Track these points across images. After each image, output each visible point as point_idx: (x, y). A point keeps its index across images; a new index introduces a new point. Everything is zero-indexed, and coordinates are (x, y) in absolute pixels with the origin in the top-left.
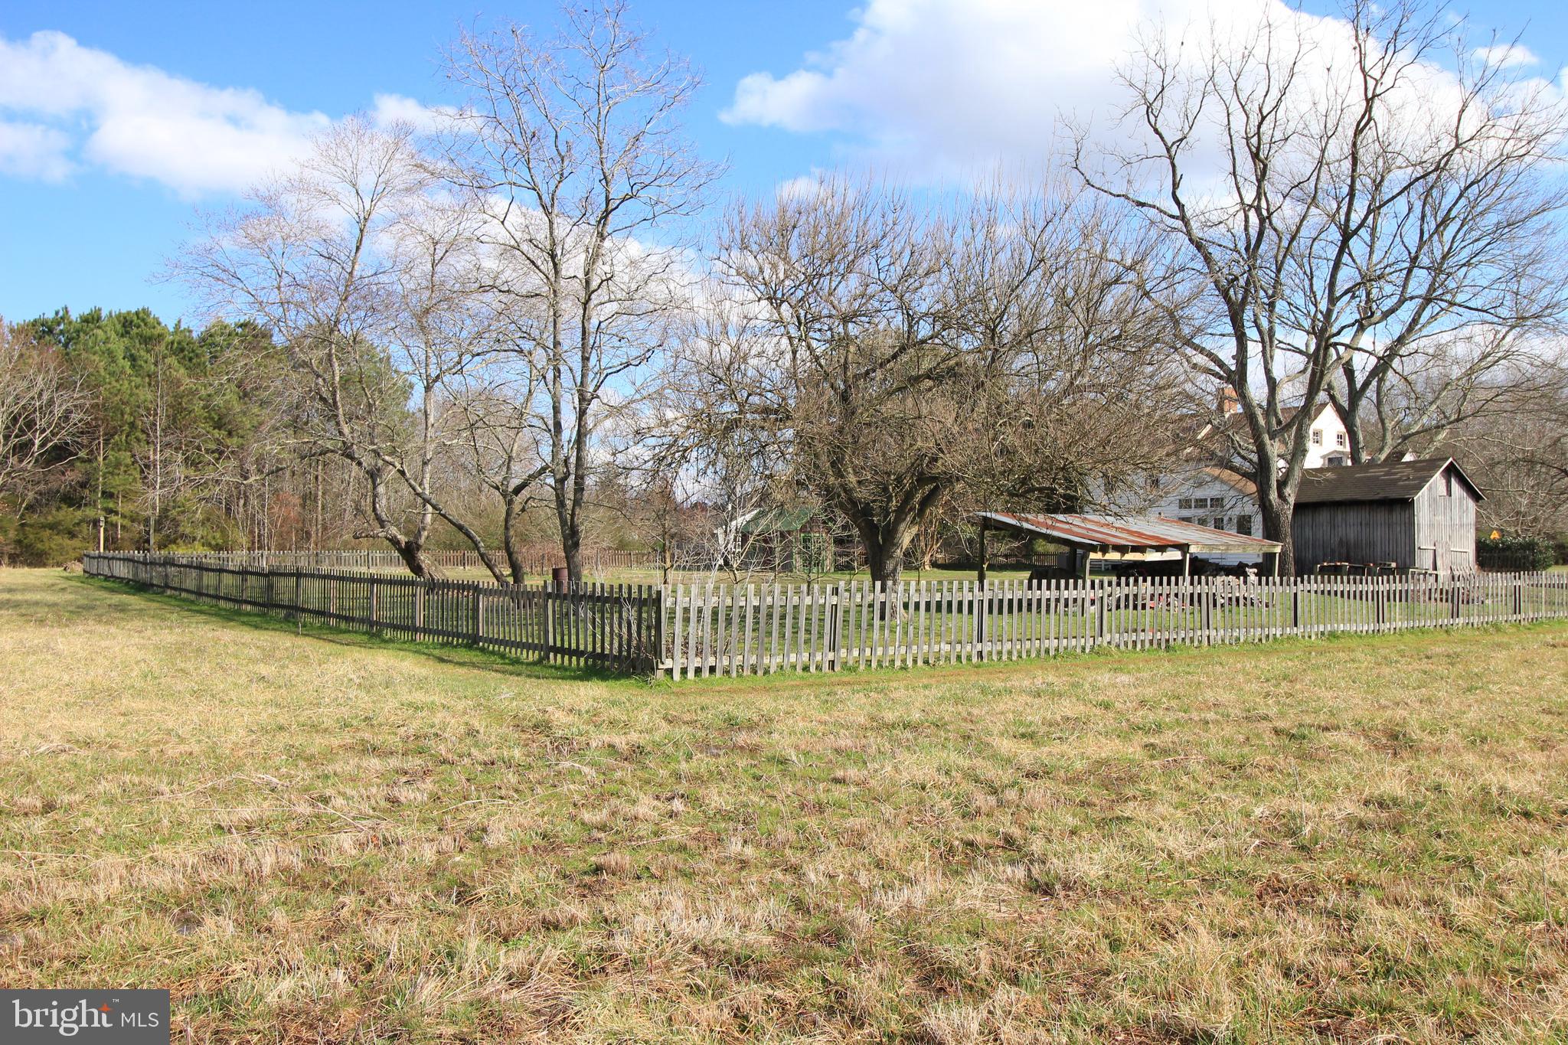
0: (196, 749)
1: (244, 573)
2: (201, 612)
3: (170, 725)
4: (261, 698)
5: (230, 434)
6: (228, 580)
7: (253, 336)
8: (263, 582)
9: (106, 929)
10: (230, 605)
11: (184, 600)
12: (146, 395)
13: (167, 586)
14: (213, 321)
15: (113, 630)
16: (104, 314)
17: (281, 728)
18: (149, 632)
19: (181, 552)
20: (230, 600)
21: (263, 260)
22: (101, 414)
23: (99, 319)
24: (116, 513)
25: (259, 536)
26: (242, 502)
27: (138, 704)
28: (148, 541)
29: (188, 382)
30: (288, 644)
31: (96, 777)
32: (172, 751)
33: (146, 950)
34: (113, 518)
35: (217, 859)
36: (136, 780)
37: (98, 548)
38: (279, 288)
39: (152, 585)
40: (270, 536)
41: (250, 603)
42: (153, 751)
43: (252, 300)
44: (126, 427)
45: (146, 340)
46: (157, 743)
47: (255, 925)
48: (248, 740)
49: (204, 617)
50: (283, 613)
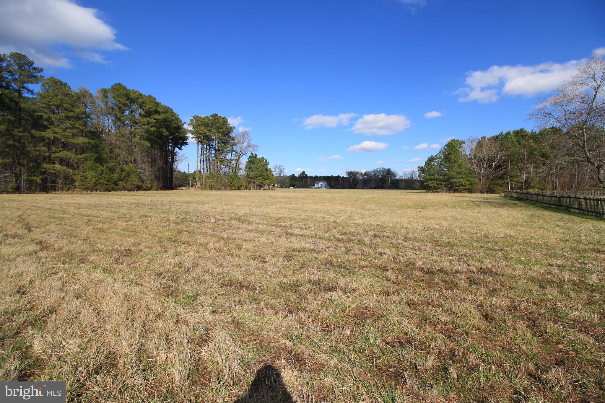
0: (540, 242)
1: (551, 196)
2: (538, 207)
3: (532, 235)
4: (560, 231)
5: (546, 159)
6: (546, 198)
7: (555, 131)
8: (558, 199)
9: (519, 283)
10: (546, 205)
11: (532, 203)
12: (522, 151)
13: (527, 199)
14: (543, 128)
15: (513, 210)
16: (511, 132)
17: (567, 241)
18: (523, 211)
19: (531, 190)
20: (547, 204)
21: (560, 108)
22: (510, 157)
23: (510, 133)
24: (513, 181)
25: (555, 186)
26: (550, 177)
27: (522, 229)
28: (522, 188)
29: (535, 146)
30: (567, 217)
31: (513, 245)
32: (533, 242)
33: (531, 291)
34: (512, 182)
35: (549, 273)
36: (524, 248)
37: (508, 189)
38: (565, 115)
39: (523, 199)
40: (559, 187)
41: (553, 205)
42: (528, 241)
43: (556, 120)
44: (516, 159)
45: (523, 136)
46: (528, 239)
47: (563, 293)
48: (557, 242)
49: (538, 208)
50: (564, 208)
